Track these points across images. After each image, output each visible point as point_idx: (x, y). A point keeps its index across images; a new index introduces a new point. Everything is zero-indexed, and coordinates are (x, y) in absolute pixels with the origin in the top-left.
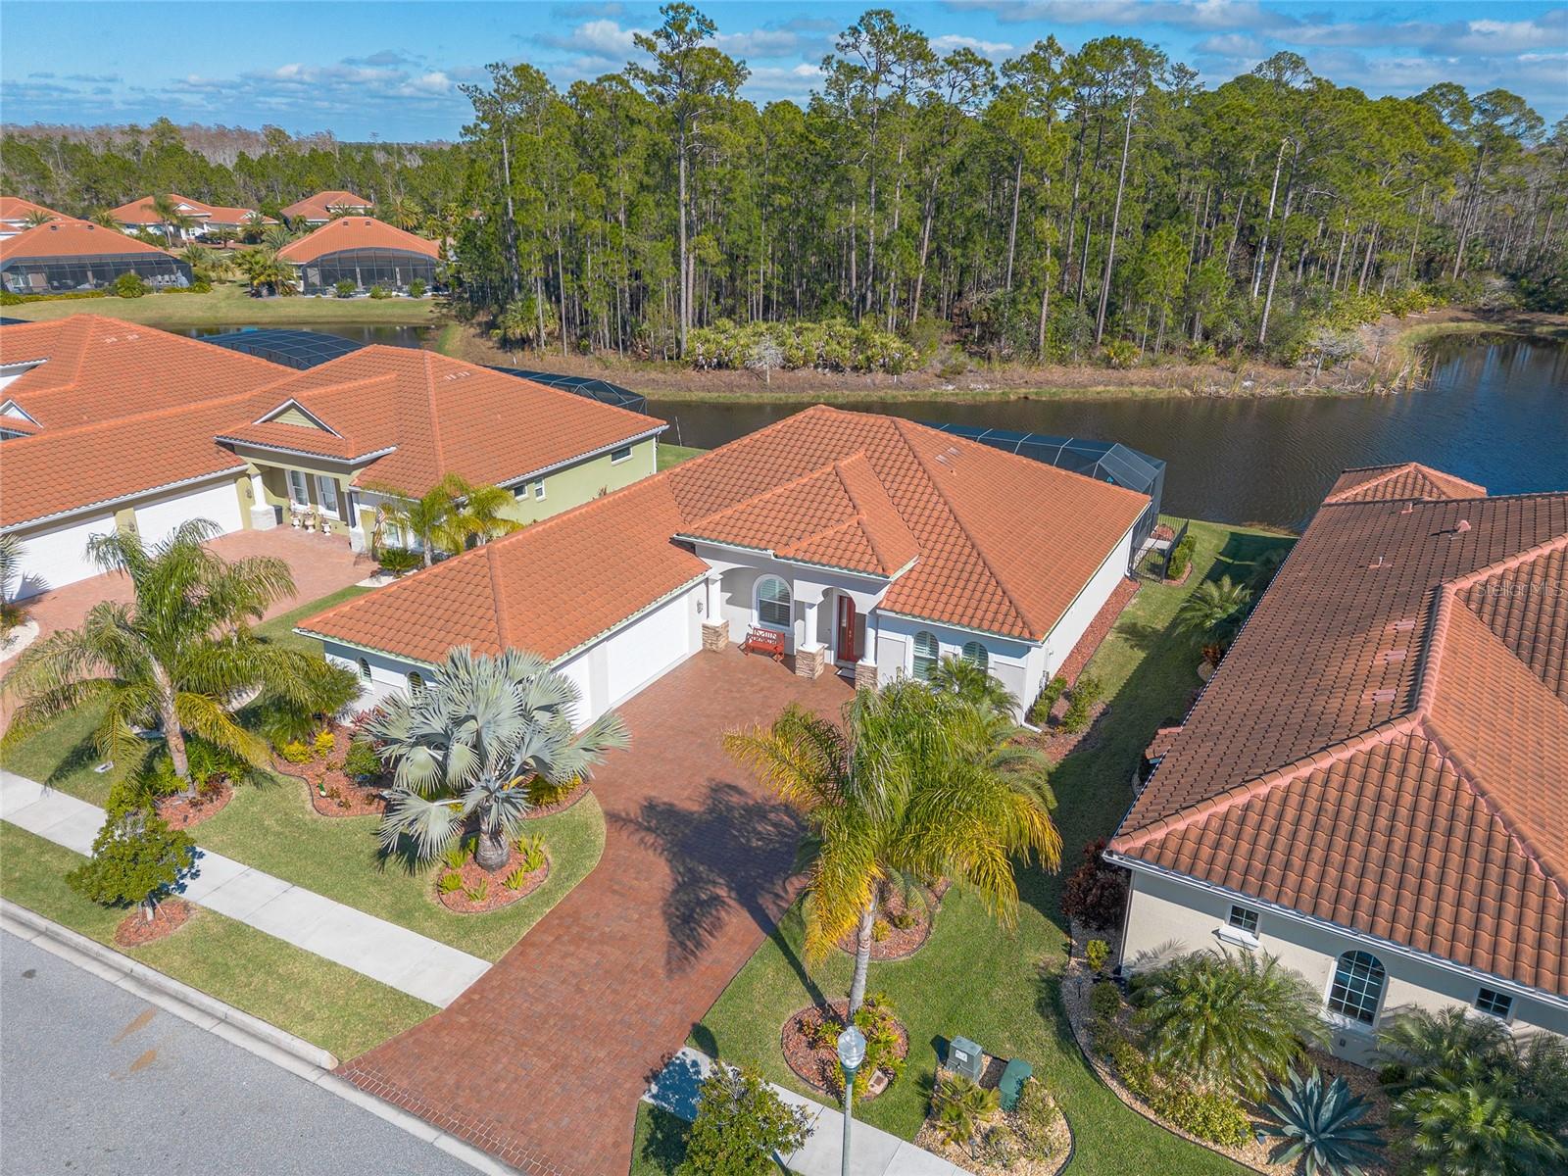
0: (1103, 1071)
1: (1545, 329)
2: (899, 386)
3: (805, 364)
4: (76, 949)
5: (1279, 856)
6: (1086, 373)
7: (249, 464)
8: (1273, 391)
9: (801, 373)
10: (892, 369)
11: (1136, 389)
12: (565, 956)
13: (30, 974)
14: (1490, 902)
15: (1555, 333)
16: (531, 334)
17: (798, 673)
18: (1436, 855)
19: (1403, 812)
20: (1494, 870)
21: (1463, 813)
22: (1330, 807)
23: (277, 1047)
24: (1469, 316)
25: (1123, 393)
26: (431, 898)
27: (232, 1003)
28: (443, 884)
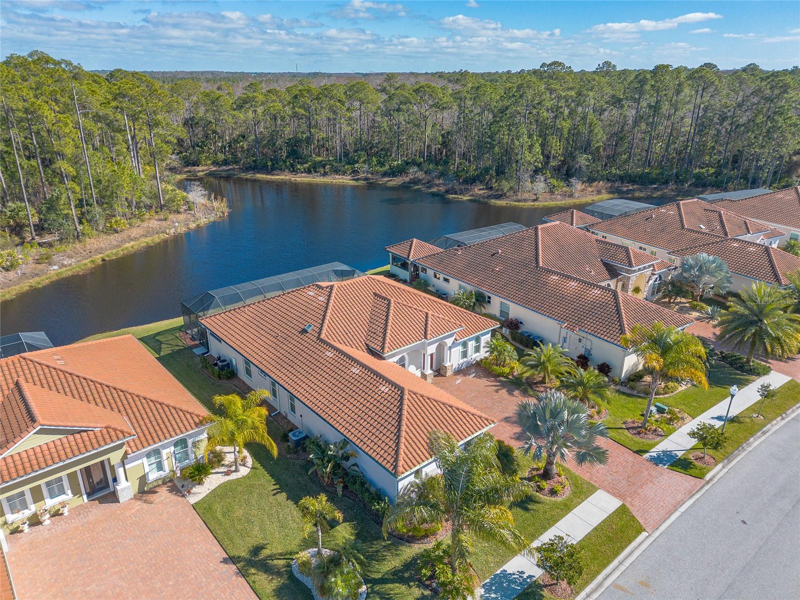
15: (206, 175)
26: (559, 499)
27: (614, 558)
28: (553, 492)
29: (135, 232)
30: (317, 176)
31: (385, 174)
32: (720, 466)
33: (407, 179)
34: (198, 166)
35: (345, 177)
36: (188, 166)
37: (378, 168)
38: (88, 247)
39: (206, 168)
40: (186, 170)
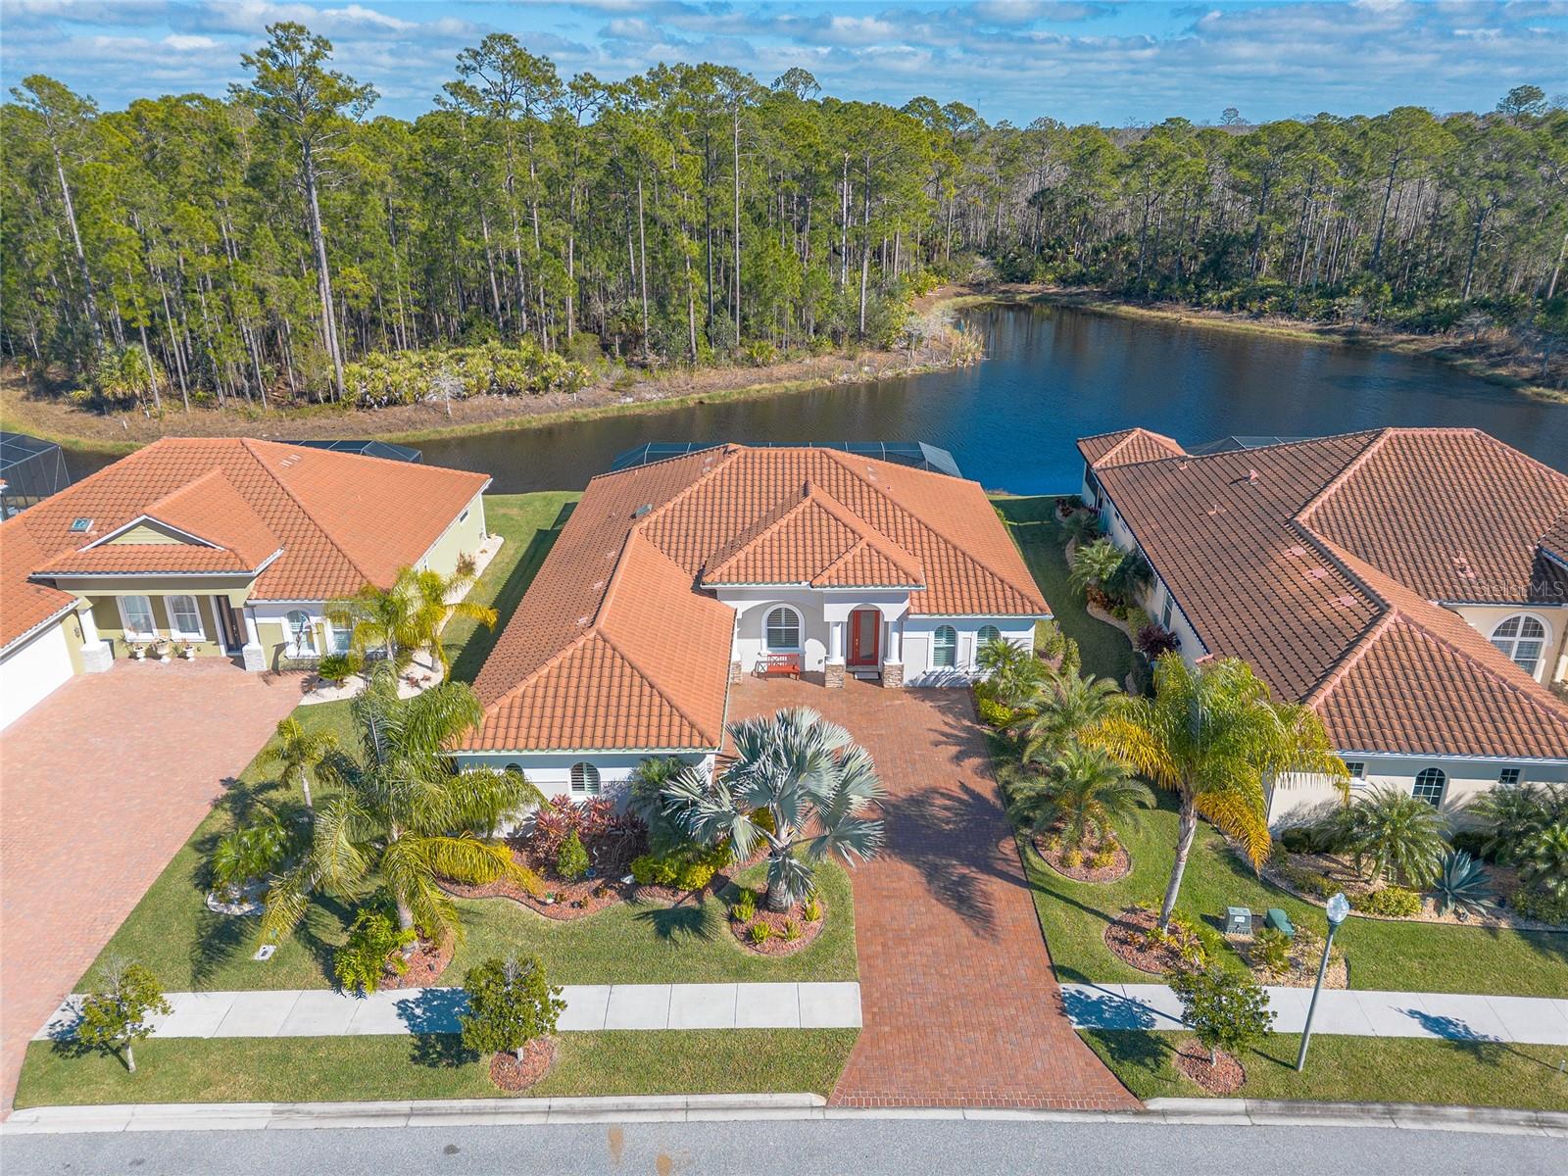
0: (1310, 899)
1: (1023, 297)
2: (581, 403)
3: (479, 392)
4: (463, 1113)
5: (1373, 722)
6: (739, 374)
7: (82, 599)
8: (890, 373)
9: (475, 401)
10: (570, 387)
11: (786, 383)
12: (905, 956)
13: (451, 1150)
14: (1496, 716)
15: (1031, 300)
16: (137, 392)
17: (828, 685)
18: (1453, 695)
19: (1421, 673)
20: (1487, 696)
21: (1452, 665)
22: (1380, 681)
23: (758, 1108)
24: (966, 290)
25: (779, 389)
26: (748, 952)
27: (685, 1092)
28: (749, 937)
29: (785, 369)
30: (1241, 318)
31: (1405, 326)
32: (1239, 1104)
33: (1454, 341)
34: (1028, 283)
35: (1304, 325)
36: (1012, 281)
37: (1397, 312)
38: (695, 380)
39: (1039, 287)
40: (1002, 288)
